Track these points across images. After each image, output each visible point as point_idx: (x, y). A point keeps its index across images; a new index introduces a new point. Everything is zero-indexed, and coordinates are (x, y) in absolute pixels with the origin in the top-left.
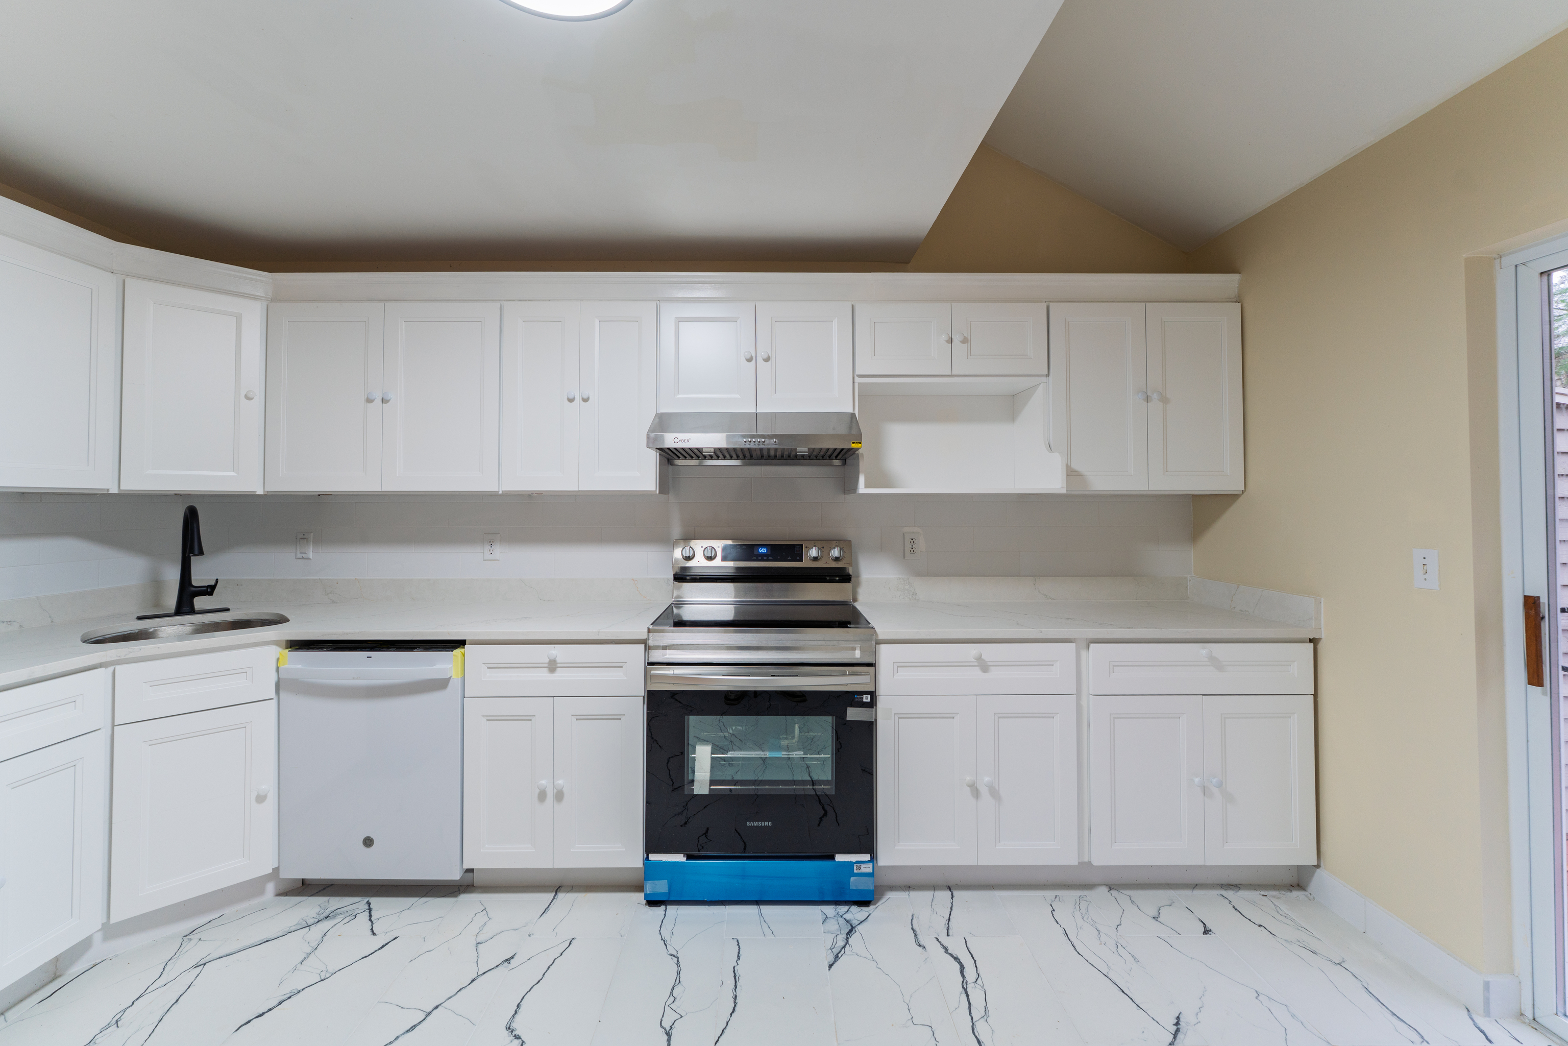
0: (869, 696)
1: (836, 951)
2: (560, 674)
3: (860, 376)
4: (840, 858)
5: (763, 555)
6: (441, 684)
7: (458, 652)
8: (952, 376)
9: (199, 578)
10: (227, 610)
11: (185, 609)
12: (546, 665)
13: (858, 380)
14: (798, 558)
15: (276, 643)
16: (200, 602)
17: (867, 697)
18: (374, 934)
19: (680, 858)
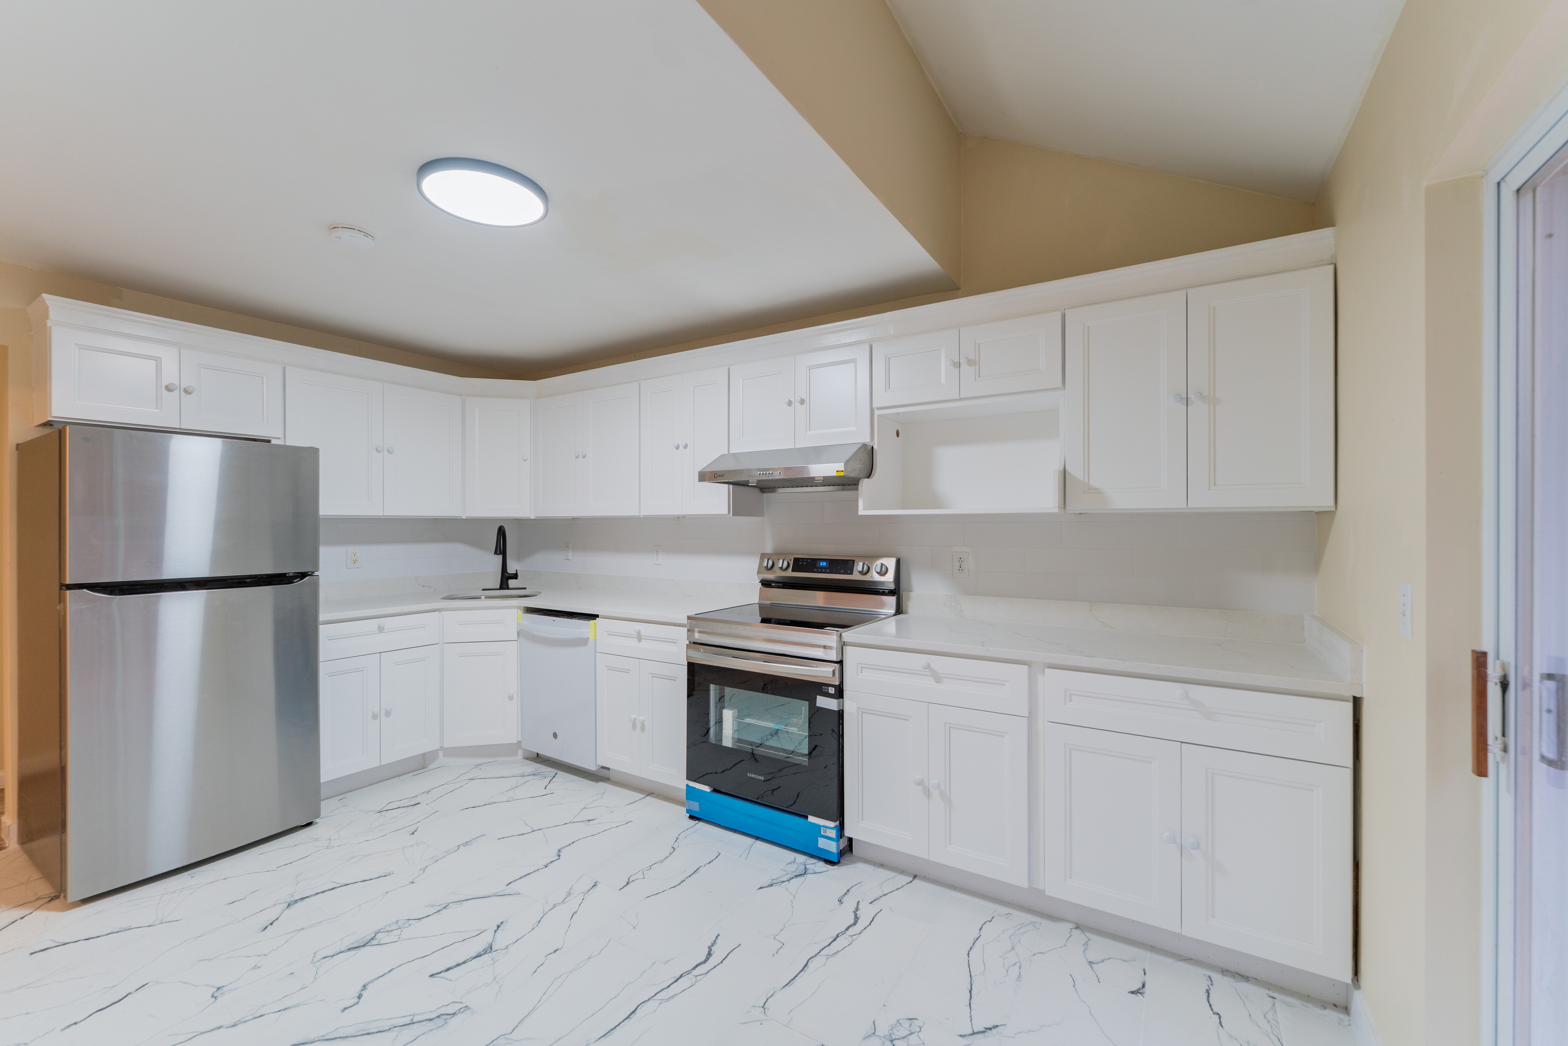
0: (834, 689)
1: (774, 882)
2: (644, 644)
3: (879, 409)
4: (812, 819)
5: (822, 568)
6: (583, 642)
7: (592, 622)
8: (961, 399)
9: (511, 570)
10: (525, 588)
11: (505, 586)
12: (636, 636)
13: (877, 412)
14: (849, 572)
15: (518, 607)
16: (512, 583)
17: (832, 689)
18: (545, 788)
19: (707, 789)
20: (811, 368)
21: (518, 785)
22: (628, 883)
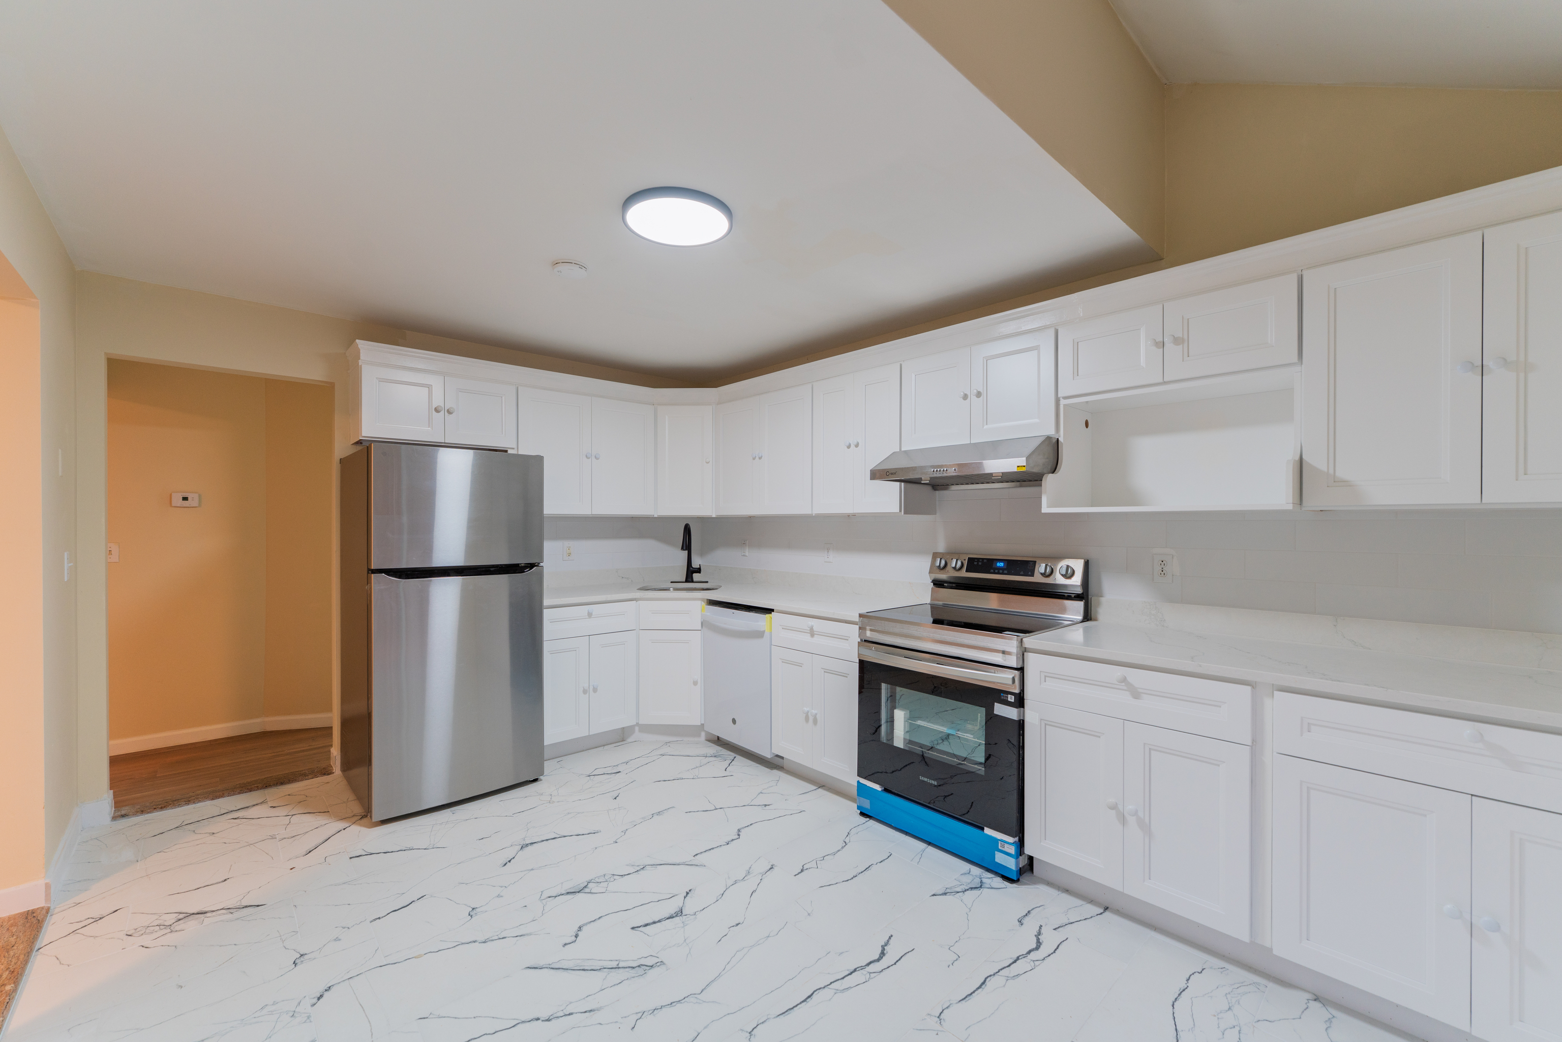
0: (1013, 697)
1: (948, 891)
2: (817, 639)
3: (1065, 398)
4: (988, 831)
5: (1000, 569)
6: (759, 634)
7: (768, 616)
8: (1165, 383)
9: (695, 564)
10: (707, 582)
11: (690, 580)
12: (809, 632)
13: (1063, 402)
14: (1030, 573)
15: (702, 600)
16: (696, 576)
17: (1012, 697)
18: (726, 770)
19: (877, 787)
20: (988, 359)
21: (702, 764)
22: (802, 871)
